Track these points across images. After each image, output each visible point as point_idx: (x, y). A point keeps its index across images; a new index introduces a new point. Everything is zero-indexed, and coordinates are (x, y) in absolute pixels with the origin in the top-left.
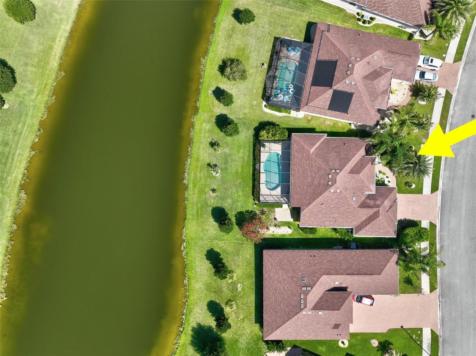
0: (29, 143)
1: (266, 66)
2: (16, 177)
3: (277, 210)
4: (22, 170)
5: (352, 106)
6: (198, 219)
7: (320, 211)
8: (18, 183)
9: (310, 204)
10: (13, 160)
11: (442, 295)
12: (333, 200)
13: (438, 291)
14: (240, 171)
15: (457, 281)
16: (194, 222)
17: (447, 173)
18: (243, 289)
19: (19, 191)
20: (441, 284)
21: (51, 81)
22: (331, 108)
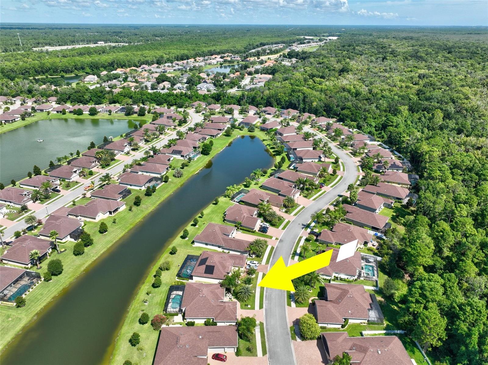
0: (53, 296)
1: (180, 266)
2: (37, 309)
3: (175, 317)
4: (42, 307)
5: (215, 271)
6: (130, 324)
7: (195, 308)
8: (36, 312)
9: (190, 303)
10: (41, 301)
11: (270, 358)
12: (202, 301)
13: (268, 355)
14: (159, 301)
15: (279, 350)
16: (128, 326)
17: (267, 302)
18: (146, 356)
19: (34, 316)
20: (269, 351)
21: (78, 274)
22: (205, 273)
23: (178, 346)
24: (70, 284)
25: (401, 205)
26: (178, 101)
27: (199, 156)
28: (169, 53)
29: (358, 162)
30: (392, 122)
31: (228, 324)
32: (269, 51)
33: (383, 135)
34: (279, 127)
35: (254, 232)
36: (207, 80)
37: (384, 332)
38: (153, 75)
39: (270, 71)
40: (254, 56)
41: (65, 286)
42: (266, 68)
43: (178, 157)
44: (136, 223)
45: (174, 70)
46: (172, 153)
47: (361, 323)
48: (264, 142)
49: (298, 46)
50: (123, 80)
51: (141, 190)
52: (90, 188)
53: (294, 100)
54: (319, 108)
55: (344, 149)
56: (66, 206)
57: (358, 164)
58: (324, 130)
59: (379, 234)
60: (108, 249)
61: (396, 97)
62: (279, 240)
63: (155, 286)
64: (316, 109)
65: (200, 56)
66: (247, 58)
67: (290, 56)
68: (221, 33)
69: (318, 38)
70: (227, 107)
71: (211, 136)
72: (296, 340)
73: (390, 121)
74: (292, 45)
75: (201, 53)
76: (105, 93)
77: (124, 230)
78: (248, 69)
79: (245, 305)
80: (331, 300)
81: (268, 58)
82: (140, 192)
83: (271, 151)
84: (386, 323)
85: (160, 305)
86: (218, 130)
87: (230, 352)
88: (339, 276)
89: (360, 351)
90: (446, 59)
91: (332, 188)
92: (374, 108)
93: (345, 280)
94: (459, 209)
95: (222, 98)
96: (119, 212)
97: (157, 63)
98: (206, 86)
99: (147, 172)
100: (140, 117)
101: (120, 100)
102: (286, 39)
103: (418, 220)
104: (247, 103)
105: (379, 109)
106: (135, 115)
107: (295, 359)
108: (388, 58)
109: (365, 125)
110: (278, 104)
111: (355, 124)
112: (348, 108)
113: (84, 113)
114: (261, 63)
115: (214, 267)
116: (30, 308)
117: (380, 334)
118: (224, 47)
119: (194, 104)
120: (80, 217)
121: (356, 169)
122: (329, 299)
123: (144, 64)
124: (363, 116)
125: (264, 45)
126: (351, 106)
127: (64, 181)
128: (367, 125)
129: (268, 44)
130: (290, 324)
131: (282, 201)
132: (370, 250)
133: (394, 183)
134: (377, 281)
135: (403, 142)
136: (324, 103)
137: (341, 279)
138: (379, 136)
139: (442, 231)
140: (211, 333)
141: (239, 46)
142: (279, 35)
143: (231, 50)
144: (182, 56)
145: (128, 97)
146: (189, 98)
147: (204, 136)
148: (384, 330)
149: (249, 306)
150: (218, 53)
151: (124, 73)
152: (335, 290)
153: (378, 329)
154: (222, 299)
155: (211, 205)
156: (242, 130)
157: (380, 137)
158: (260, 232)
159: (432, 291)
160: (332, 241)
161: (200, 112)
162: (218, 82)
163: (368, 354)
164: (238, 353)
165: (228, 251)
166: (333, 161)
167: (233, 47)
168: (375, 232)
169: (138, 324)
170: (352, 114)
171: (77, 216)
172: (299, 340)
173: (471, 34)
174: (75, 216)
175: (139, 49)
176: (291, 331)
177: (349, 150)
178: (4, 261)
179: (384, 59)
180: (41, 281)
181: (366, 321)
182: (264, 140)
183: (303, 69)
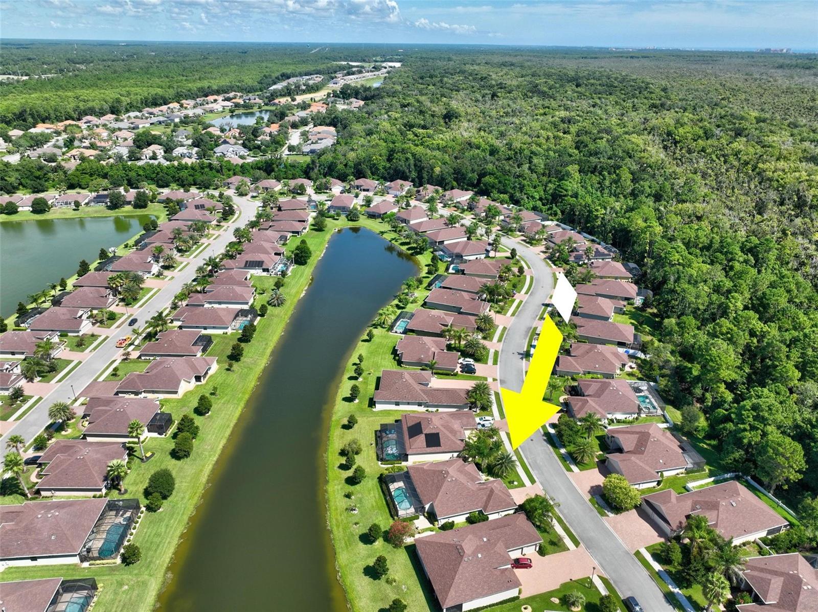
0: (178, 533)
1: (374, 445)
2: (164, 561)
3: (415, 521)
4: (170, 555)
5: (442, 441)
6: (347, 548)
7: (448, 500)
8: (165, 565)
9: (437, 496)
10: (163, 546)
11: (588, 547)
12: (454, 488)
13: (581, 544)
14: (374, 504)
15: (592, 534)
16: (345, 552)
18: (408, 589)
19: (166, 573)
20: (581, 540)
21: (200, 491)
22: (428, 445)
23: (466, 559)
24: (197, 508)
25: (634, 308)
26: (199, 178)
27: (292, 267)
28: (129, 94)
29: (542, 254)
30: (566, 190)
31: (503, 514)
32: (304, 88)
33: (555, 211)
34: (395, 210)
35: (456, 375)
36: (228, 140)
37: (712, 479)
38: (117, 133)
39: (328, 121)
40: (284, 96)
41: (190, 513)
42: (316, 115)
43: (258, 272)
44: (250, 389)
45: (151, 124)
46: (246, 266)
47: (678, 474)
48: (385, 236)
49: (345, 78)
50: (66, 145)
51: (226, 333)
52: (127, 342)
53: (401, 166)
54: (446, 176)
55: (511, 235)
56: (101, 379)
57: (543, 256)
58: (467, 210)
59: (631, 351)
60: (229, 440)
61: (551, 153)
62: (499, 381)
63: (352, 481)
64: (442, 178)
65: (187, 97)
66: (274, 99)
67: (346, 94)
68: (199, 57)
69: (372, 65)
70: (293, 183)
71: (293, 232)
72: (608, 516)
73: (563, 189)
74: (336, 77)
75: (187, 93)
76: (48, 169)
77: (238, 405)
78: (286, 118)
79: (510, 482)
80: (629, 450)
81: (312, 99)
82: (225, 337)
83: (404, 248)
84: (707, 468)
85: (380, 510)
86: (299, 221)
87: (530, 552)
88: (613, 417)
89: (708, 509)
90: (581, 96)
91: (527, 296)
92: (527, 171)
93: (624, 422)
94: (733, 301)
95: (276, 169)
96: (211, 376)
97: (113, 113)
98: (231, 149)
99: (220, 303)
100: (138, 210)
101: (83, 183)
102: (321, 67)
103: (685, 323)
104: (320, 174)
105: (536, 172)
106: (128, 208)
107: (620, 541)
108: (499, 94)
109: (525, 197)
110: (373, 174)
111: (506, 197)
112: (490, 174)
113: (20, 209)
114: (304, 106)
115: (438, 434)
116: (151, 562)
117: (707, 484)
118: (224, 82)
119: (229, 180)
120: (143, 395)
121: (544, 263)
122: (626, 449)
123: (86, 115)
124: (516, 184)
125: (288, 78)
126: (495, 169)
127: (67, 336)
128: (528, 198)
129: (294, 76)
130: (587, 497)
131: (473, 322)
132: (630, 375)
133: (609, 277)
134: (664, 416)
135: (597, 217)
136: (451, 167)
137: (619, 421)
138: (549, 212)
139: (728, 333)
140: (498, 530)
141: (250, 79)
142: (304, 60)
143: (238, 87)
144: (154, 99)
145: (99, 175)
146: (218, 171)
147: (283, 233)
148: (710, 476)
149: (516, 483)
150: (218, 92)
151: (55, 133)
152: (629, 436)
153: (702, 478)
154: (480, 480)
155: (361, 343)
156: (337, 219)
157: (551, 214)
158: (464, 374)
159: (770, 409)
160: (578, 370)
161: (246, 195)
162: (250, 142)
163: (721, 509)
164: (542, 552)
165: (434, 409)
166: (509, 255)
167: (239, 81)
168: (625, 350)
169: (361, 545)
170: (500, 182)
171: (137, 394)
172: (611, 515)
173: (586, 58)
174: (132, 393)
175: (61, 86)
176: (593, 505)
177: (518, 236)
178: (44, 494)
179: (494, 95)
180: (142, 513)
181: (683, 471)
182: (382, 233)
183: (386, 116)
